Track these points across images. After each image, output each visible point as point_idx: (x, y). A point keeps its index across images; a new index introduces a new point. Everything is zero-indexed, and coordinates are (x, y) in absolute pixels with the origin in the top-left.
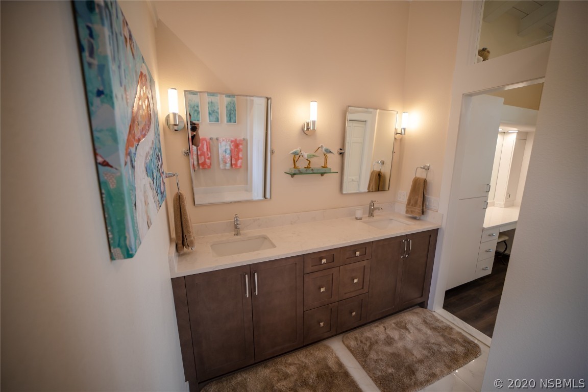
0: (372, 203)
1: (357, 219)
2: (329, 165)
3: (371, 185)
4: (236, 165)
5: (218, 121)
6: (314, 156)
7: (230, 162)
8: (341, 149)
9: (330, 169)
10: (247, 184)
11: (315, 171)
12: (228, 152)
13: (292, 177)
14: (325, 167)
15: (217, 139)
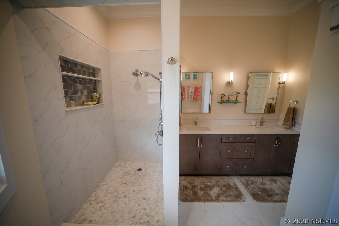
0: (262, 119)
1: (253, 125)
2: (238, 99)
3: (266, 111)
4: (196, 99)
5: (189, 78)
6: (231, 95)
7: (193, 98)
8: (246, 92)
9: (239, 101)
10: (201, 108)
11: (231, 102)
12: (193, 92)
13: (221, 104)
14: (237, 100)
15: (188, 86)
